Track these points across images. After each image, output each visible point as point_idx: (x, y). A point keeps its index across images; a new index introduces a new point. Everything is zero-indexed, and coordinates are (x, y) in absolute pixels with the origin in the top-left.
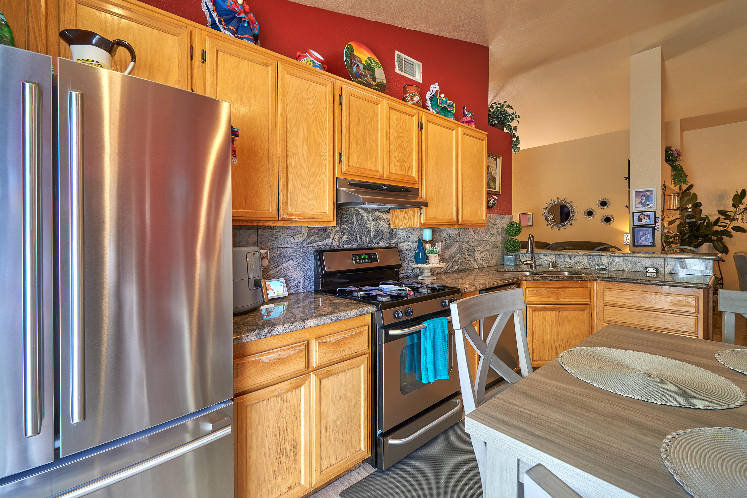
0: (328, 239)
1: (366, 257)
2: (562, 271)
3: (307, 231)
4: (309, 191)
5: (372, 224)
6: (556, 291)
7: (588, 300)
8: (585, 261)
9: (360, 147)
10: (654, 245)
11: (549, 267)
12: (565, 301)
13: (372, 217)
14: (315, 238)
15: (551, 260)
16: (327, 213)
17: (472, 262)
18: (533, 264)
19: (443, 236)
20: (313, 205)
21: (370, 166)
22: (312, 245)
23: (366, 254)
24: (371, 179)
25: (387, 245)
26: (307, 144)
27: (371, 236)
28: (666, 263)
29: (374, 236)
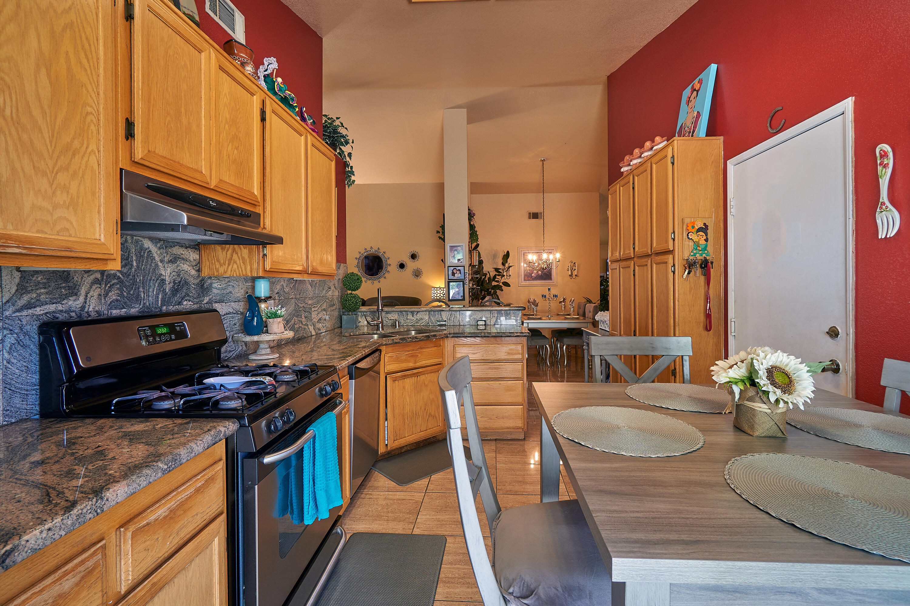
0: (74, 297)
1: (164, 330)
2: (409, 330)
3: (17, 280)
4: (54, 186)
5: (169, 269)
6: (414, 354)
7: (441, 360)
8: (427, 318)
9: (168, 119)
10: (464, 299)
11: (396, 327)
12: (423, 363)
13: (168, 256)
14: (39, 295)
15: (393, 318)
16: (103, 240)
17: (310, 327)
18: (380, 325)
19: (276, 291)
20: (68, 220)
21: (187, 160)
22: (30, 311)
23: (165, 325)
24: (188, 184)
25: (195, 307)
26: (49, 76)
27: (167, 290)
28: (491, 315)
29: (172, 291)
